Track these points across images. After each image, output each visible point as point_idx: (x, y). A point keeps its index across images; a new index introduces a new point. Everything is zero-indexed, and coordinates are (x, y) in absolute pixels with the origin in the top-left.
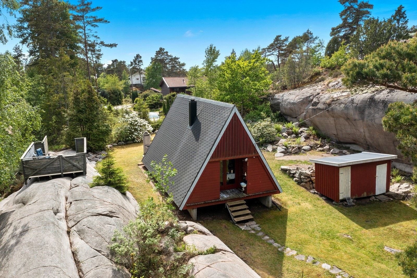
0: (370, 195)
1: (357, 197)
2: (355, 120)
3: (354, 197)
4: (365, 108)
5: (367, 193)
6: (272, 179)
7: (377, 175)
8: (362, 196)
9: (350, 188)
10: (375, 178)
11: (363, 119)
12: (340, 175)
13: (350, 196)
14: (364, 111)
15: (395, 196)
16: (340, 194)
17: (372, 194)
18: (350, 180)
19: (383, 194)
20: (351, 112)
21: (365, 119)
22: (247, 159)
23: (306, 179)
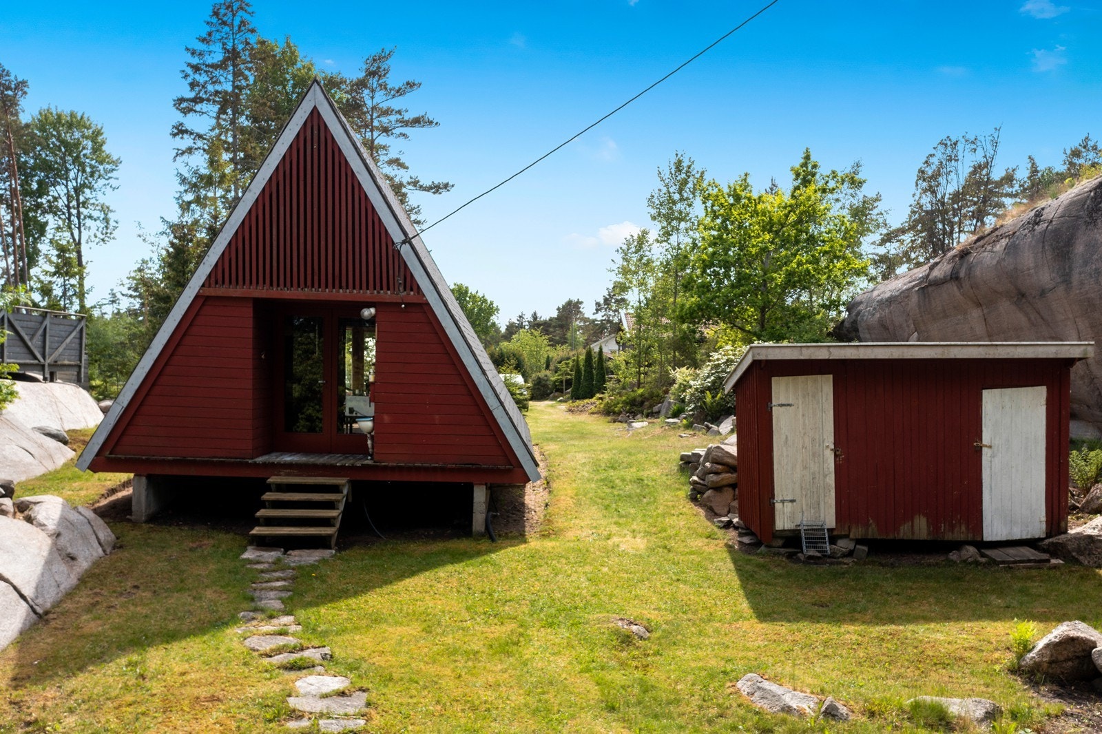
0: (949, 537)
1: (873, 532)
2: (1043, 293)
3: (857, 532)
4: (1075, 228)
5: (934, 524)
6: (490, 412)
7: (986, 437)
8: (904, 532)
9: (831, 480)
10: (978, 452)
11: (1066, 279)
12: (776, 411)
13: (830, 520)
14: (1070, 243)
15: (1080, 551)
16: (778, 506)
17: (960, 533)
18: (830, 440)
19: (1032, 543)
20: (1028, 259)
21: (1075, 279)
22: (373, 310)
23: (716, 473)
